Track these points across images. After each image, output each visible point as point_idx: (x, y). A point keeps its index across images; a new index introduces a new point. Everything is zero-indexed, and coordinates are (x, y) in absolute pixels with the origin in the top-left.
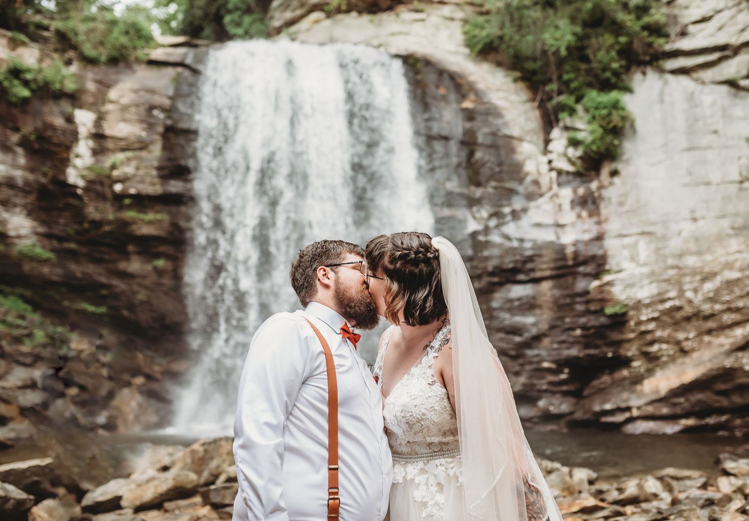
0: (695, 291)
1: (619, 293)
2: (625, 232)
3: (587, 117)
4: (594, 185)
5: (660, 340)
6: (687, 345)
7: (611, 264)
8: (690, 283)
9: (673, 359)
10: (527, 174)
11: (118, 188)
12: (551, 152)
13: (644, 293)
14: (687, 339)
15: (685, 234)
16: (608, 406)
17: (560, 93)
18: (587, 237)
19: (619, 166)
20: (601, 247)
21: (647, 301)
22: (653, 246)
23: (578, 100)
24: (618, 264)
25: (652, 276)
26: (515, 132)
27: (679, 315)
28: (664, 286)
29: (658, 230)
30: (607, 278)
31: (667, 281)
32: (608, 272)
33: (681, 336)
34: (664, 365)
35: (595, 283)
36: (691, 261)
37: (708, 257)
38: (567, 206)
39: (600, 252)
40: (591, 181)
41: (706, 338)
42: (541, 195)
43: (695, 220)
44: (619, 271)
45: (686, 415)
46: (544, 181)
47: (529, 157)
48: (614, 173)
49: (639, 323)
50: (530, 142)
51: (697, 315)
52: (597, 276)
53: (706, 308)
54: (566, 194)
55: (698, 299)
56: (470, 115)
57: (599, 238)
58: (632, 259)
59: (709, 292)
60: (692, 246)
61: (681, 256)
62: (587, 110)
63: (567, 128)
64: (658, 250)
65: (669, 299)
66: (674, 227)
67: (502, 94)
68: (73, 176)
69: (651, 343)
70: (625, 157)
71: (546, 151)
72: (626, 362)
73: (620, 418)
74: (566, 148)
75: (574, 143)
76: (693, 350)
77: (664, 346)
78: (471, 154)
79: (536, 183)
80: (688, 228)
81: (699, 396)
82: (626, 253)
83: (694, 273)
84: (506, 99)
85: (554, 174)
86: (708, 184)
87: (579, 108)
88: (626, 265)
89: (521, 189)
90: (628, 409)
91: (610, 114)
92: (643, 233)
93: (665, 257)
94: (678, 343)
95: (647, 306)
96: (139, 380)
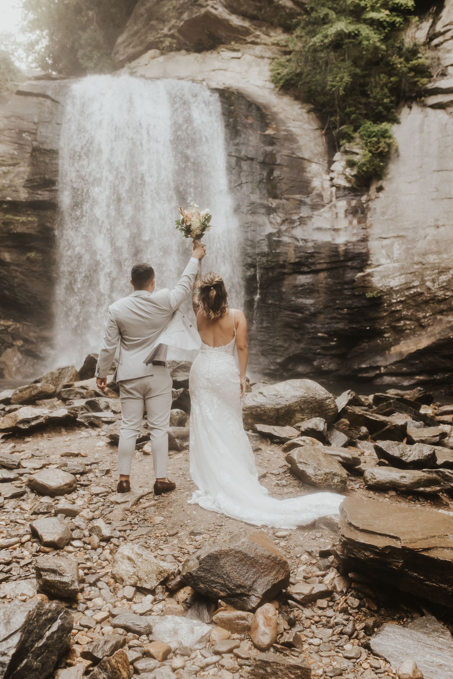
0: (433, 281)
1: (378, 282)
2: (384, 236)
3: (362, 143)
4: (364, 198)
5: (405, 318)
6: (425, 321)
7: (373, 259)
8: (429, 275)
9: (413, 332)
10: (313, 189)
12: (333, 171)
13: (395, 282)
14: (425, 317)
15: (429, 238)
16: (364, 366)
17: (342, 124)
18: (354, 239)
19: (383, 183)
20: (366, 247)
21: (398, 288)
22: (404, 247)
23: (355, 130)
24: (377, 260)
25: (403, 270)
26: (306, 155)
27: (420, 299)
28: (411, 277)
29: (410, 234)
30: (368, 271)
32: (371, 266)
33: (421, 315)
34: (407, 337)
35: (360, 274)
36: (432, 259)
37: (445, 256)
38: (342, 215)
39: (364, 251)
40: (362, 195)
41: (439, 317)
42: (323, 206)
43: (438, 227)
44: (379, 266)
45: (419, 374)
46: (326, 195)
47: (315, 175)
48: (380, 189)
49: (391, 305)
50: (318, 163)
51: (435, 299)
52: (361, 269)
53: (440, 293)
54: (342, 205)
55: (434, 287)
56: (271, 141)
57: (365, 240)
58: (388, 256)
59: (444, 282)
60: (434, 247)
61: (425, 254)
62: (361, 137)
63: (346, 152)
64: (408, 249)
65: (414, 287)
66: (421, 232)
67: (298, 123)
69: (399, 320)
70: (389, 176)
71: (329, 171)
72: (380, 333)
73: (372, 374)
74: (345, 168)
75: (351, 164)
76: (429, 325)
77: (408, 322)
78: (271, 172)
79: (320, 196)
80: (432, 233)
81: (430, 359)
82: (384, 252)
83: (434, 268)
84: (300, 127)
85: (334, 189)
86: (451, 198)
87: (356, 135)
88: (383, 261)
89: (308, 200)
90: (379, 368)
91: (378, 142)
92: (398, 237)
93: (413, 255)
94: (418, 320)
95: (397, 292)
96: (19, 343)
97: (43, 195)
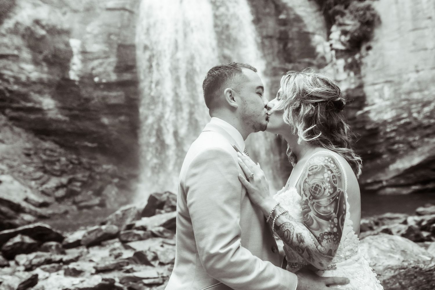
0: (419, 112)
1: (374, 117)
2: (376, 82)
3: (352, 17)
4: (357, 56)
5: (398, 142)
6: (415, 144)
7: (369, 100)
8: (416, 108)
9: (406, 153)
10: (318, 53)
11: (96, 79)
12: (331, 39)
13: (388, 116)
14: (414, 141)
15: (412, 80)
16: (369, 181)
17: (336, 4)
18: (353, 87)
19: (372, 44)
20: (362, 92)
21: (390, 121)
22: (392, 89)
23: (346, 7)
24: (372, 100)
25: (393, 106)
26: (310, 29)
27: (409, 127)
28: (400, 111)
29: (396, 79)
30: (366, 109)
31: (402, 108)
32: (367, 105)
33: (411, 139)
34: (401, 157)
35: (359, 113)
36: (416, 96)
37: (426, 93)
38: (341, 69)
39: (361, 95)
40: (355, 54)
41: (426, 140)
42: (326, 65)
43: (418, 71)
44: (373, 104)
45: (415, 184)
46: (328, 57)
47: (319, 43)
48: (369, 48)
49: (386, 133)
50: (320, 35)
51: (420, 127)
52: (360, 108)
53: (426, 122)
54: (341, 63)
55: (420, 117)
56: (284, 23)
57: (361, 86)
58: (381, 97)
59: (427, 113)
60: (416, 87)
61: (409, 93)
62: (351, 12)
63: (340, 25)
64: (395, 91)
65: (403, 118)
66: (405, 77)
67: (302, 9)
68: (73, 75)
69: (394, 144)
70: (375, 38)
71: (328, 39)
72: (379, 155)
73: (376, 187)
74: (340, 36)
75: (345, 33)
76: (418, 147)
77: (401, 145)
78: (285, 45)
79: (323, 58)
80: (413, 76)
81: (423, 172)
82: (377, 94)
83: (417, 102)
84: (304, 11)
85: (333, 52)
86: (426, 49)
87: (347, 11)
88: (377, 101)
89: (315, 62)
90: (381, 182)
91: (365, 14)
92: (387, 82)
93: (400, 94)
94: (409, 143)
95: (390, 123)
96: (116, 180)
97: (127, 76)
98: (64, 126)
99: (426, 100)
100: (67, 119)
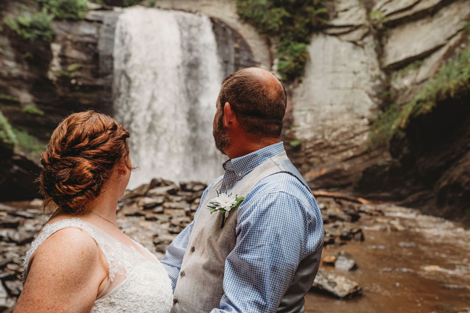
0: (329, 136)
1: (298, 136)
2: (302, 109)
3: (290, 54)
4: (291, 87)
5: (314, 157)
6: (325, 159)
7: (296, 123)
8: (327, 132)
9: (318, 164)
11: (73, 81)
12: (273, 70)
13: (308, 136)
14: (324, 156)
15: (327, 111)
19: (302, 78)
20: (292, 115)
21: (310, 141)
22: (313, 116)
24: (298, 123)
25: (312, 129)
26: (258, 60)
27: (322, 146)
28: (317, 133)
29: (316, 109)
30: (293, 129)
31: (319, 131)
32: (295, 126)
33: (322, 155)
34: (314, 167)
35: (288, 131)
36: (329, 123)
37: (335, 121)
39: (291, 118)
40: (289, 84)
41: (332, 156)
43: (332, 105)
44: (299, 126)
48: (300, 82)
49: (306, 149)
50: (265, 65)
51: (329, 147)
52: (289, 128)
53: (333, 143)
55: (330, 139)
56: (238, 51)
57: (291, 111)
58: (305, 121)
59: (335, 136)
60: (330, 117)
61: (324, 120)
63: (281, 59)
64: (315, 118)
65: (318, 139)
66: (323, 108)
67: (253, 41)
68: (51, 76)
69: (310, 158)
76: (326, 161)
77: (315, 159)
80: (328, 108)
81: (327, 180)
82: (302, 118)
83: (329, 128)
84: (254, 43)
86: (339, 88)
88: (302, 124)
92: (310, 110)
93: (318, 121)
94: (321, 158)
97: (101, 82)
98: (39, 119)
99: (335, 127)
100: (41, 113)
